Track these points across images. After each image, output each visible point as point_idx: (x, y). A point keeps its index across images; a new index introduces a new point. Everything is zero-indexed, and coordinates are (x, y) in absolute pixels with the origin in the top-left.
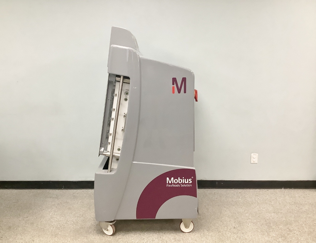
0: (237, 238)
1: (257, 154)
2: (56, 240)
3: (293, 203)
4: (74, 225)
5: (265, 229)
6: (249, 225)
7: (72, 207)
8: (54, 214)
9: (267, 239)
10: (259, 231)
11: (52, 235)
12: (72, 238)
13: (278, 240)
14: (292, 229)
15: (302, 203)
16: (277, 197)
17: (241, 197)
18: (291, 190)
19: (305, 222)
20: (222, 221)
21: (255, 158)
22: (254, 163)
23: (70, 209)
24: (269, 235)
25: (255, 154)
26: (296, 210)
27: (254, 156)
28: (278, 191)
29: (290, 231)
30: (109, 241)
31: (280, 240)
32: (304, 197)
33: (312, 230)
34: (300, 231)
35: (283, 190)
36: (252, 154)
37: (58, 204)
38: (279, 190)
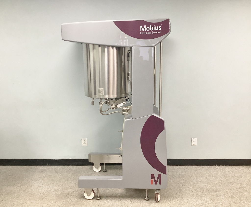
0: (178, 201)
1: (196, 139)
2: (43, 202)
3: (223, 176)
4: (56, 192)
5: (199, 195)
6: (187, 192)
7: (54, 179)
8: (41, 184)
9: (200, 201)
10: (195, 196)
11: (40, 199)
12: (55, 201)
13: (208, 203)
14: (219, 194)
15: (230, 176)
16: (211, 172)
17: (183, 172)
18: (223, 166)
19: (230, 190)
20: (168, 189)
21: (195, 142)
22: (194, 145)
23: (52, 180)
24: (202, 199)
25: (195, 138)
26: (224, 181)
27: (194, 140)
28: (212, 167)
29: (218, 196)
30: (82, 203)
31: (210, 202)
32: (232, 172)
33: (234, 196)
34: (225, 196)
35: (217, 166)
36: (193, 139)
37: (44, 177)
38: (214, 166)
